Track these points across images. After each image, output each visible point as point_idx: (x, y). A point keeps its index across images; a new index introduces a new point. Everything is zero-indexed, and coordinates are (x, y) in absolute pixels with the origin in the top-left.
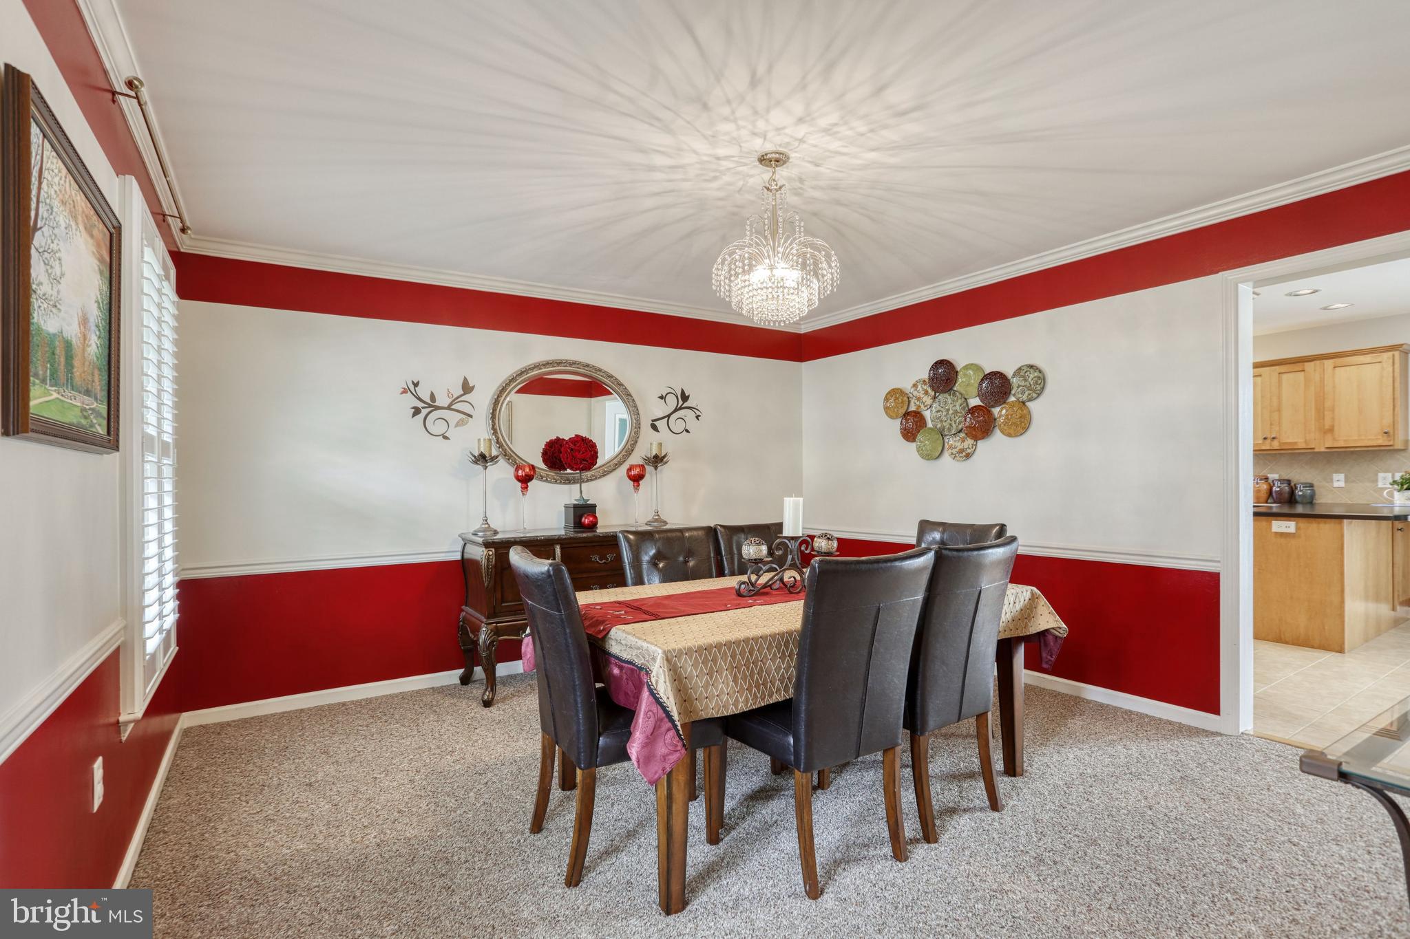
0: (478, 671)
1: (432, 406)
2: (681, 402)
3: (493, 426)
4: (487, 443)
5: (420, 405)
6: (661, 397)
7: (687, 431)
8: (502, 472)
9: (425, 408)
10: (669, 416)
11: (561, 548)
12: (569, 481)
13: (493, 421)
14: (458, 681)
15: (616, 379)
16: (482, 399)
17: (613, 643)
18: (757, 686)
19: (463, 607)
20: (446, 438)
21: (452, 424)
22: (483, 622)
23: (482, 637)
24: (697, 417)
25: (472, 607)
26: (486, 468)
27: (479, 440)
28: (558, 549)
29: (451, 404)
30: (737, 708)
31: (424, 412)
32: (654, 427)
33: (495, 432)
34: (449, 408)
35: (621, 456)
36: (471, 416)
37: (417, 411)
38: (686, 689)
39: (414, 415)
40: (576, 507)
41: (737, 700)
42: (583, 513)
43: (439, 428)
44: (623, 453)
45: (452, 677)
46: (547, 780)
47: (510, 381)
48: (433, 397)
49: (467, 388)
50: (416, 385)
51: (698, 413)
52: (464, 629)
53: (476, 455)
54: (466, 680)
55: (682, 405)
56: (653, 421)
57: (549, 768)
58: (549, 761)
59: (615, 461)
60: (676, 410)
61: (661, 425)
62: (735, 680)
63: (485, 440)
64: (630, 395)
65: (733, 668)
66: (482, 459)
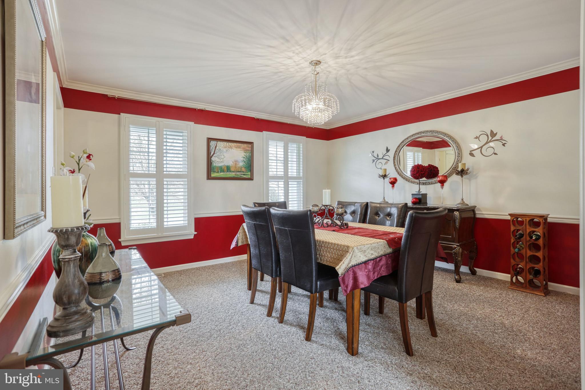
1: (378, 158)
2: (490, 138)
3: (394, 163)
5: (375, 159)
6: (476, 138)
7: (495, 154)
10: (481, 147)
16: (391, 154)
21: (383, 164)
24: (504, 145)
26: (384, 179)
29: (383, 157)
31: (376, 161)
32: (472, 154)
34: (382, 158)
36: (389, 160)
37: (374, 161)
43: (380, 166)
48: (378, 156)
49: (388, 150)
50: (373, 152)
51: (504, 142)
55: (491, 139)
56: (470, 151)
60: (487, 143)
61: (477, 153)
66: (383, 176)
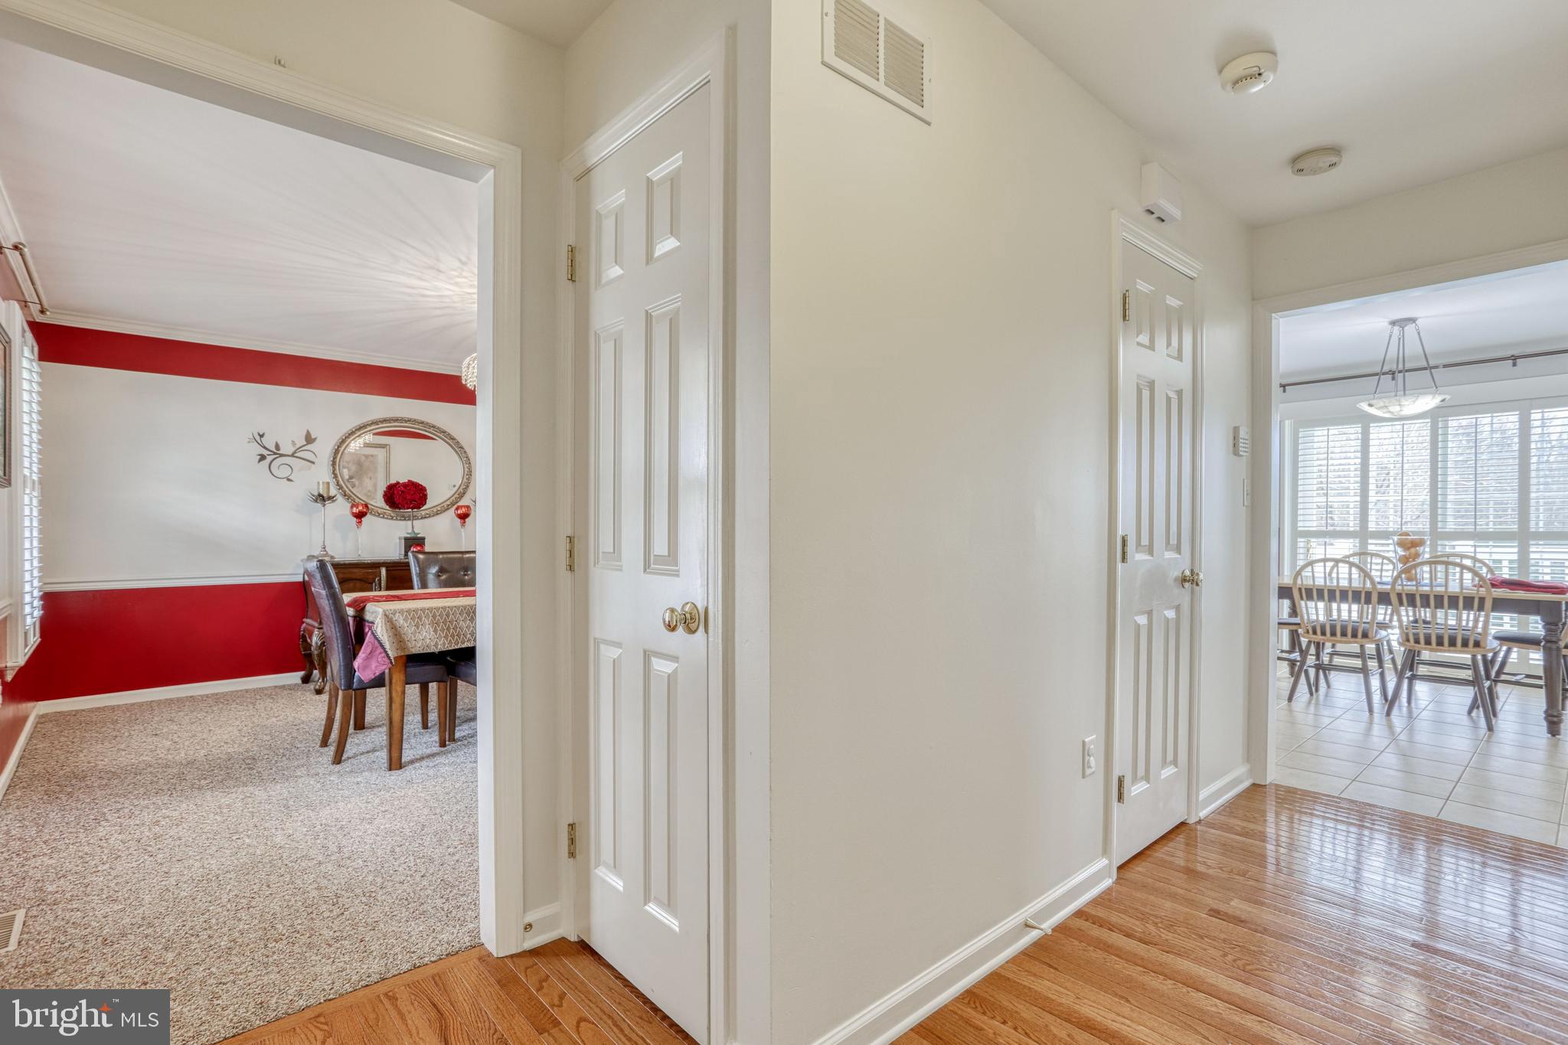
0: (316, 673)
1: (277, 452)
3: (334, 471)
4: (326, 486)
5: (265, 452)
8: (341, 509)
9: (270, 455)
11: (387, 570)
12: (404, 518)
13: (333, 467)
14: (300, 682)
15: (449, 434)
16: (323, 449)
17: (367, 613)
18: (453, 636)
19: (304, 620)
20: (289, 480)
21: (296, 469)
22: (314, 627)
23: (315, 639)
25: (311, 618)
26: (324, 505)
27: (319, 483)
28: (383, 571)
29: (295, 452)
30: (437, 648)
31: (270, 458)
33: (336, 476)
34: (292, 456)
35: (454, 498)
36: (313, 463)
37: (263, 458)
38: (400, 635)
39: (260, 460)
40: (406, 539)
41: (436, 643)
42: (414, 542)
43: (285, 472)
44: (456, 496)
45: (295, 677)
46: (332, 711)
47: (350, 435)
48: (277, 447)
49: (309, 439)
50: (261, 436)
52: (304, 637)
53: (316, 494)
54: (306, 680)
57: (334, 704)
58: (333, 699)
59: (448, 503)
62: (435, 631)
63: (323, 483)
64: (462, 448)
65: (432, 624)
66: (322, 499)
